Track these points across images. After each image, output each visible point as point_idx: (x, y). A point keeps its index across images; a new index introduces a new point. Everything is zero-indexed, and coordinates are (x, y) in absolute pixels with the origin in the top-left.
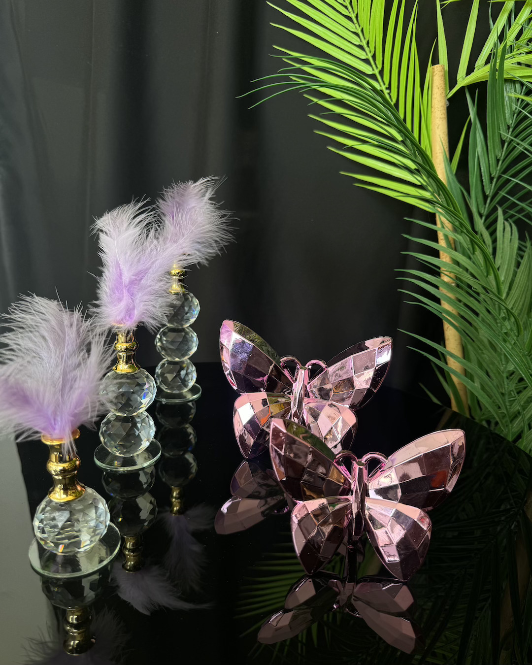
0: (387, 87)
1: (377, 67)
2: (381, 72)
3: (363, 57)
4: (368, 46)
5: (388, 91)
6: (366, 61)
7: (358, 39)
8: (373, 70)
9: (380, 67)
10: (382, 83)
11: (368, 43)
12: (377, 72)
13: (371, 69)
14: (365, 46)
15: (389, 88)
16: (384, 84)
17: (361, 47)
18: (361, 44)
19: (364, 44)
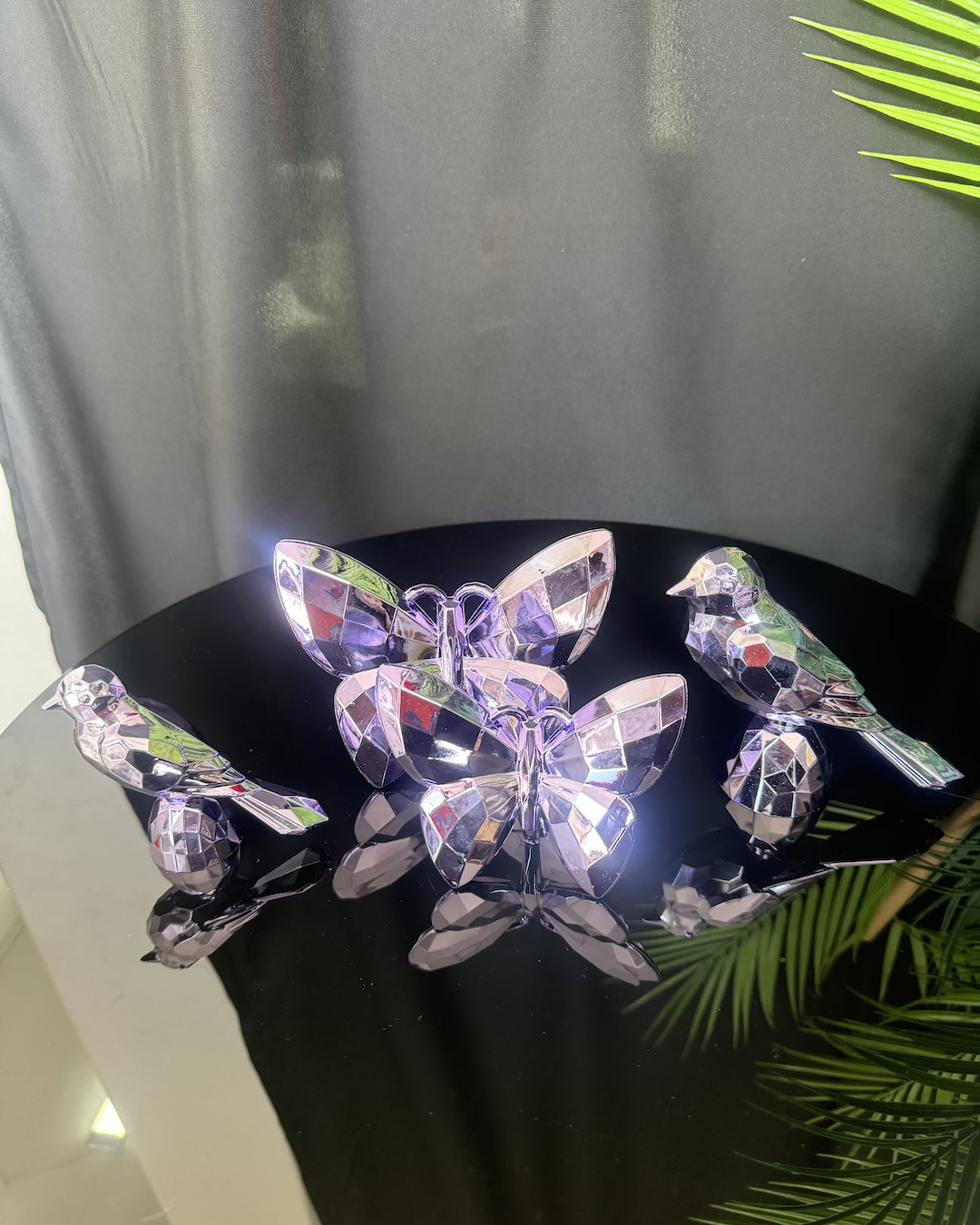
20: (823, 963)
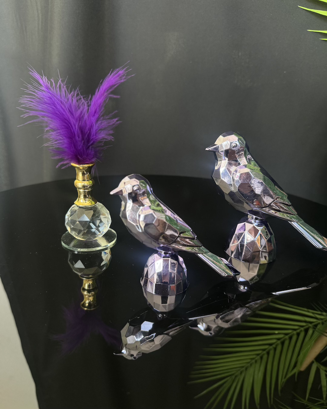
20: (281, 381)
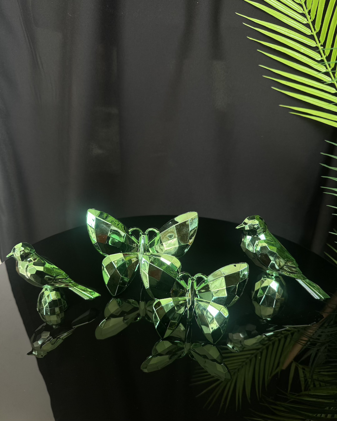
0: (322, 44)
1: (315, 30)
2: (319, 34)
3: (305, 22)
4: (309, 14)
5: (322, 47)
6: (307, 25)
7: (302, 9)
8: (312, 32)
9: (318, 30)
10: (318, 42)
11: (309, 12)
12: (314, 33)
13: (310, 31)
14: (307, 14)
15: (324, 45)
16: (320, 42)
17: (303, 15)
18: (304, 12)
19: (306, 12)
20: (267, 379)
